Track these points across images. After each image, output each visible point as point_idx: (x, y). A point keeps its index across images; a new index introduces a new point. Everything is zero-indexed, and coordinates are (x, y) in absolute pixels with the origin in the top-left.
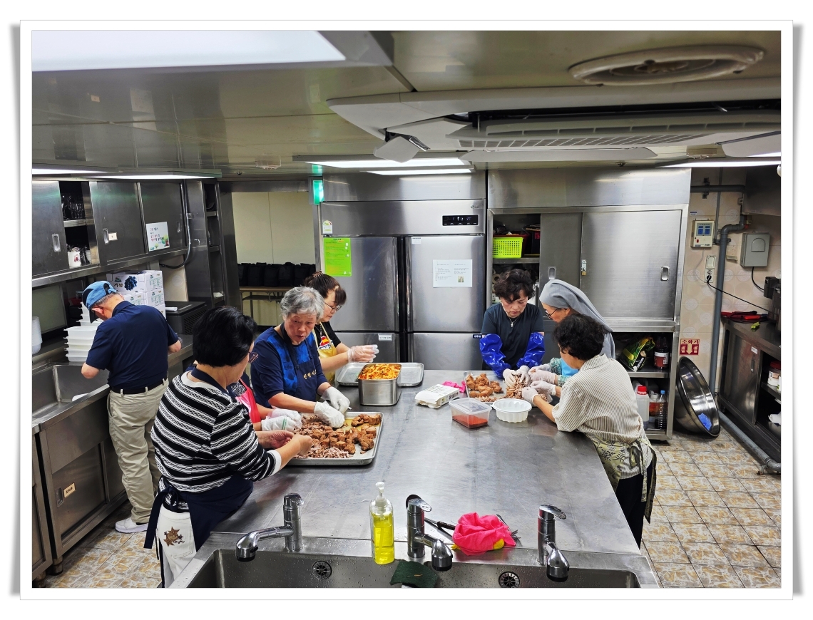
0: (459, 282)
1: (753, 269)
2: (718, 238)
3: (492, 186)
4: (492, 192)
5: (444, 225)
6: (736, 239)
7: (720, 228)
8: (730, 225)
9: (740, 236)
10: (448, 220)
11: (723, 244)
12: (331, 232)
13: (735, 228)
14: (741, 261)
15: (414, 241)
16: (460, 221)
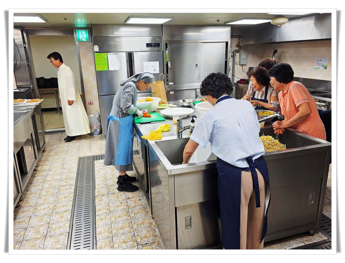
0: (155, 71)
1: (242, 65)
2: (232, 55)
3: (164, 31)
4: (165, 34)
5: (147, 47)
6: (237, 55)
7: (233, 51)
8: (236, 50)
9: (238, 54)
10: (148, 45)
11: (234, 56)
12: (98, 50)
13: (238, 51)
14: (239, 63)
15: (135, 54)
16: (153, 46)
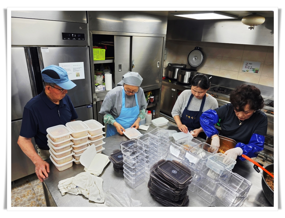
0: (77, 76)
10: (65, 36)
15: (43, 50)
16: (74, 37)
